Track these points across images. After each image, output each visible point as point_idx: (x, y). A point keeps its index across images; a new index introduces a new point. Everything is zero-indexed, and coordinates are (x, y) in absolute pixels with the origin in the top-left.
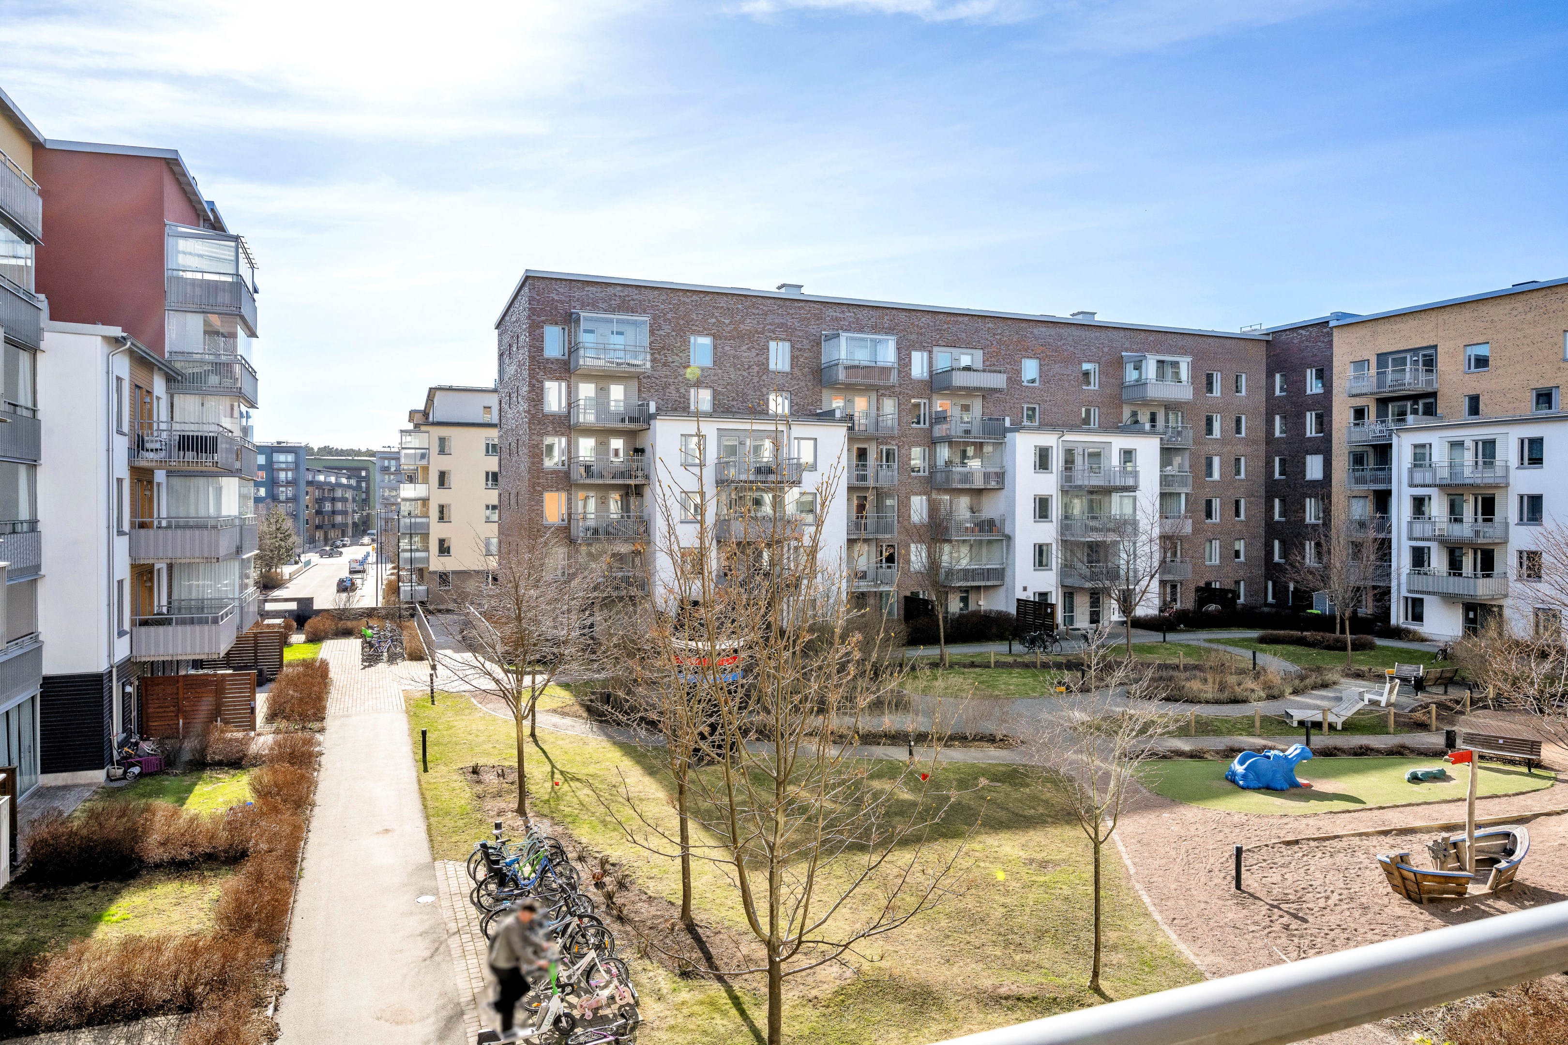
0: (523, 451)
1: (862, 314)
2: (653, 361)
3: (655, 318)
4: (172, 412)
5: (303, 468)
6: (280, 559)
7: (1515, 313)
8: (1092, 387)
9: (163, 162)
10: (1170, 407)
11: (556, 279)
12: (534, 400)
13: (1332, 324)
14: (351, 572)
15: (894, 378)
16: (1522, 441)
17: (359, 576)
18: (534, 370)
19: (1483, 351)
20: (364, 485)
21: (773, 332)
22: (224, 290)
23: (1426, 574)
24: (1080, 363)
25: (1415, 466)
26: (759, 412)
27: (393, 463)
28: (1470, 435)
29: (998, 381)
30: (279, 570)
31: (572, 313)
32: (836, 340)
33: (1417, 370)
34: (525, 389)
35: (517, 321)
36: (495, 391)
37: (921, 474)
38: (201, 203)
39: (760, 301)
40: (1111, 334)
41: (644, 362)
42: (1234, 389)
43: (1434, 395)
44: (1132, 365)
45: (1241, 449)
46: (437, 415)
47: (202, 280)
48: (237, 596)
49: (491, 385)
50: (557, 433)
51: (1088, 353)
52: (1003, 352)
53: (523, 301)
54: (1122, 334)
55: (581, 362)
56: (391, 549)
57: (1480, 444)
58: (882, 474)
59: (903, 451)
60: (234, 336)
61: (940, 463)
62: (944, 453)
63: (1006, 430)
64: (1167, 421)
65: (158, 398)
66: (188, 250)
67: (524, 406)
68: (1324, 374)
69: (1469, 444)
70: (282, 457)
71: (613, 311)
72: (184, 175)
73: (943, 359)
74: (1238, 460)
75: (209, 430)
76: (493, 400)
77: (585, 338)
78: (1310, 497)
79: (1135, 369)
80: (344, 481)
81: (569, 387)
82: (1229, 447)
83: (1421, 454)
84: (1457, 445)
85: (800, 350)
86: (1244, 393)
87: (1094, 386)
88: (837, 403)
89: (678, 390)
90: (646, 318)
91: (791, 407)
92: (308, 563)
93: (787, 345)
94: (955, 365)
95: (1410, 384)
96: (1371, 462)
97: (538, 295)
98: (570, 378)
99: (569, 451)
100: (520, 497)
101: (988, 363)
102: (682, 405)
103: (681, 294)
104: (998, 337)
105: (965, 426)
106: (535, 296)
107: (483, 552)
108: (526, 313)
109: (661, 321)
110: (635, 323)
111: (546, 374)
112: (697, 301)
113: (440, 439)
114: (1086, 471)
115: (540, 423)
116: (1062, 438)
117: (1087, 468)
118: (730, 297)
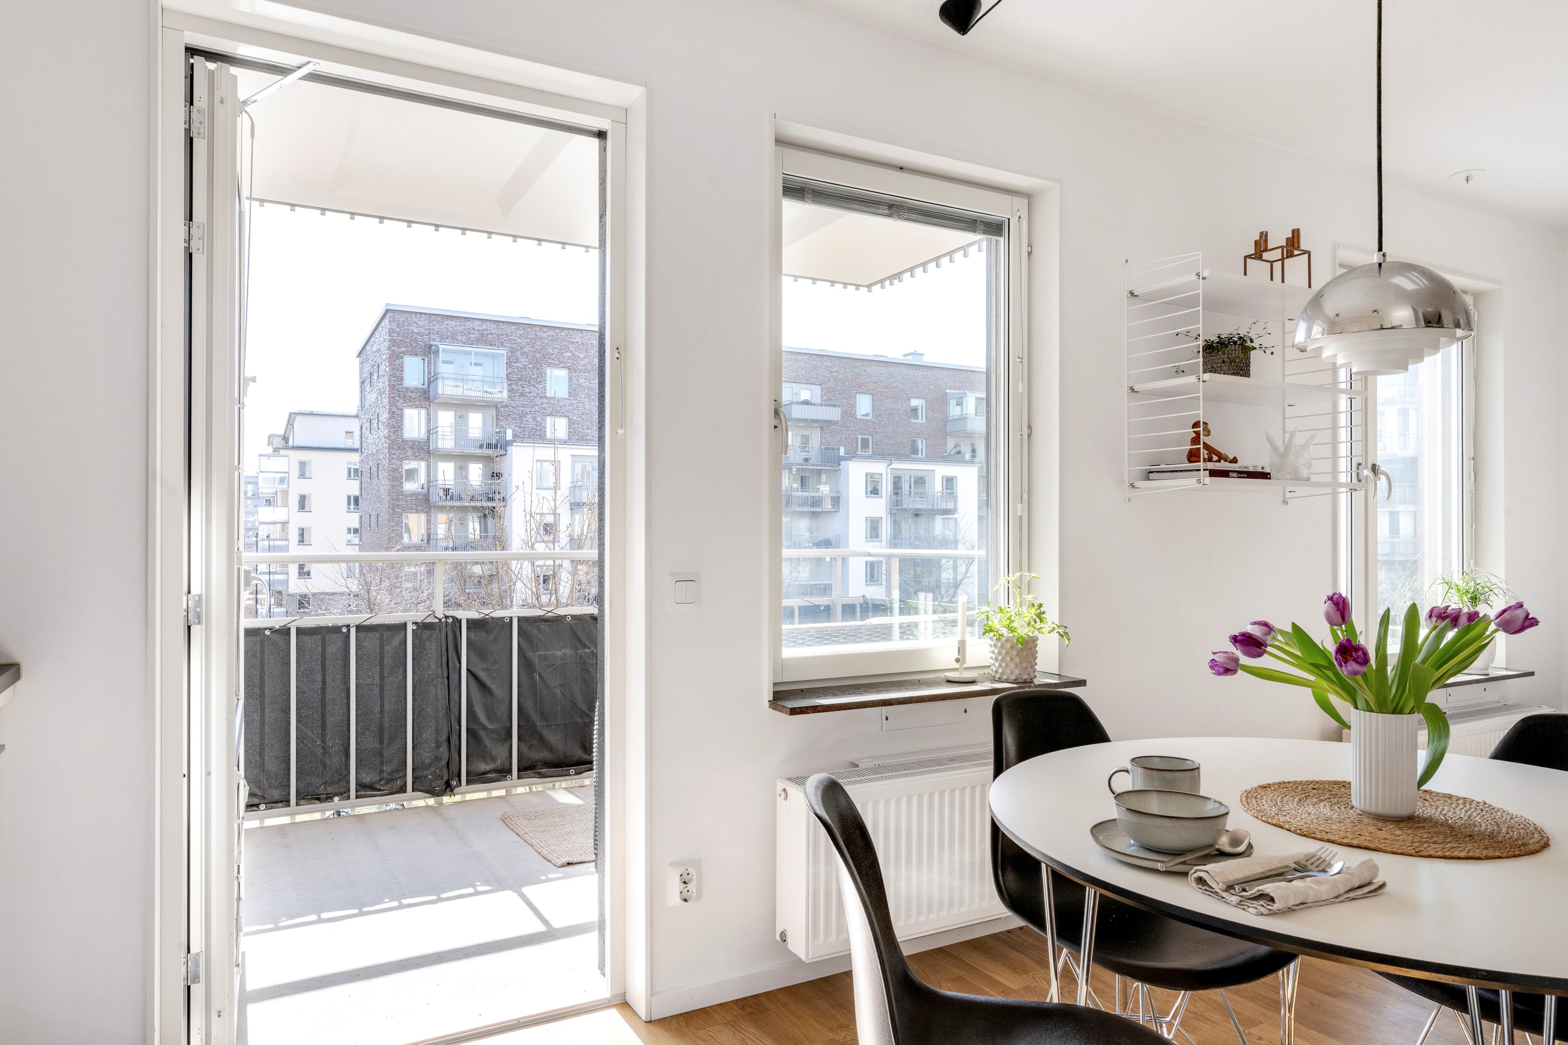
0: (383, 474)
2: (511, 391)
3: (512, 351)
8: (919, 421)
11: (416, 313)
12: (393, 426)
18: (393, 398)
24: (909, 399)
29: (833, 414)
31: (431, 346)
34: (385, 416)
35: (377, 351)
36: (357, 416)
40: (937, 374)
41: (501, 394)
44: (955, 401)
46: (297, 438)
49: (354, 412)
50: (416, 458)
51: (916, 390)
52: (839, 388)
53: (383, 332)
54: (946, 373)
55: (440, 391)
61: (782, 488)
62: (785, 479)
63: (840, 459)
67: (384, 431)
71: (471, 344)
73: (785, 394)
76: (354, 426)
77: (443, 369)
79: (958, 405)
81: (428, 414)
87: (921, 420)
89: (534, 418)
90: (503, 352)
94: (795, 399)
97: (398, 327)
98: (430, 406)
99: (428, 475)
100: (380, 519)
101: (825, 398)
102: (538, 433)
103: (538, 329)
104: (835, 374)
105: (804, 455)
106: (396, 328)
107: (345, 575)
108: (386, 344)
109: (518, 354)
110: (493, 356)
111: (405, 402)
112: (553, 336)
113: (301, 463)
114: (912, 496)
115: (399, 448)
116: (891, 466)
117: (912, 493)
118: (584, 333)
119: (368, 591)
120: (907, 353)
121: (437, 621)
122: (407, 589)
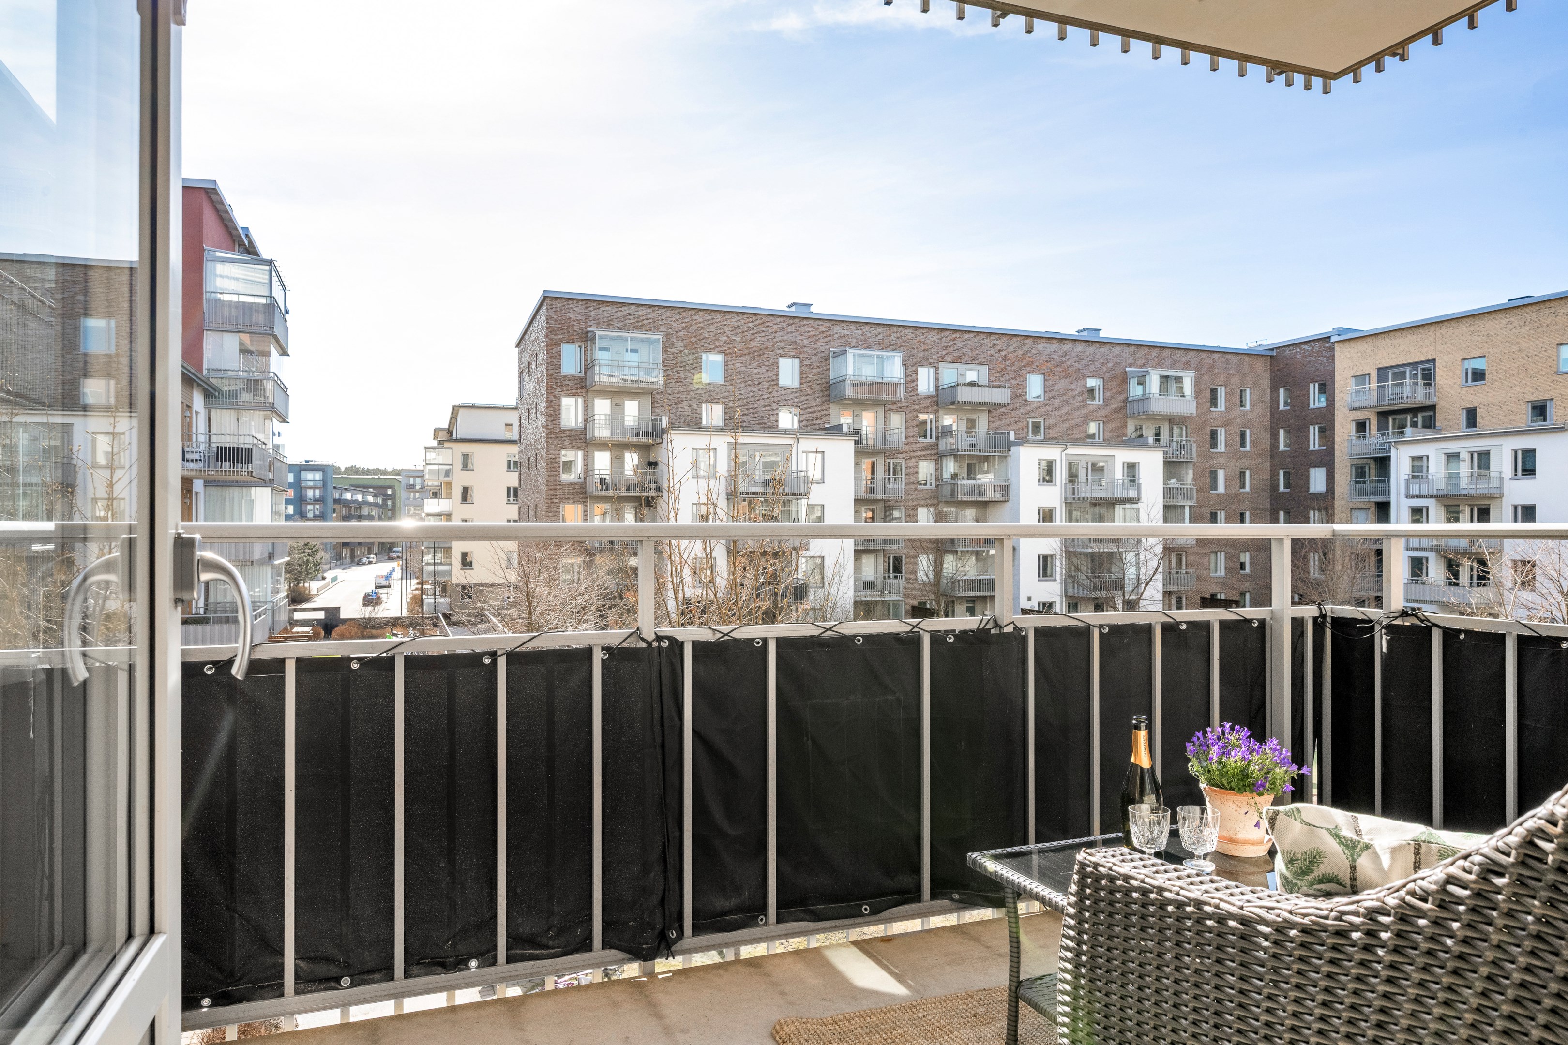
0: (542, 464)
1: (870, 331)
2: (667, 377)
3: (668, 336)
4: (209, 426)
5: (330, 486)
6: (308, 574)
7: (1510, 327)
8: (1096, 402)
9: (203, 192)
10: (1174, 421)
11: (573, 299)
12: (551, 415)
13: (1333, 339)
14: (376, 587)
15: (901, 393)
16: (1516, 452)
17: (385, 590)
18: (551, 386)
19: (1479, 364)
20: (389, 503)
21: (783, 349)
22: (258, 311)
23: (1423, 583)
24: (1085, 379)
25: (1413, 477)
26: (769, 426)
27: (418, 481)
28: (1465, 447)
29: (1002, 396)
30: (307, 585)
31: (588, 332)
32: (843, 356)
33: (1417, 384)
34: (542, 405)
35: (535, 340)
36: (516, 408)
37: (928, 487)
38: (237, 229)
39: (770, 319)
40: (1116, 350)
41: (657, 378)
42: (1238, 403)
43: (1433, 408)
44: (1136, 380)
45: (1246, 462)
46: (461, 431)
47: (238, 302)
48: (269, 599)
49: (513, 403)
50: (573, 447)
51: (1092, 368)
52: (1008, 368)
53: (541, 321)
54: (1126, 349)
55: (597, 378)
56: (415, 566)
57: (1475, 456)
58: (890, 486)
59: (910, 464)
60: (267, 354)
61: (946, 476)
62: (950, 467)
63: (1010, 444)
64: (1171, 435)
65: (197, 413)
66: (225, 274)
67: (542, 421)
68: (1326, 388)
69: (1465, 455)
70: (309, 476)
71: (627, 330)
72: (222, 203)
73: (949, 374)
74: (1242, 474)
75: (244, 442)
76: (513, 417)
77: (600, 355)
78: (1314, 510)
79: (1139, 383)
80: (370, 499)
81: (585, 403)
82: (1234, 461)
83: (1419, 464)
84: (1453, 457)
85: (809, 366)
86: (1248, 407)
87: (1098, 402)
88: (846, 420)
89: (690, 405)
90: (658, 336)
91: (800, 421)
92: (334, 579)
93: (796, 362)
94: (961, 381)
95: (1408, 397)
96: (1372, 474)
97: (556, 314)
98: (586, 394)
99: (585, 465)
100: (538, 509)
101: (993, 379)
102: (694, 420)
103: (693, 313)
104: (1003, 353)
105: (971, 440)
106: (553, 315)
107: (504, 566)
108: (544, 332)
109: (674, 339)
110: (649, 341)
111: (563, 390)
112: (708, 320)
113: (464, 455)
114: (1089, 484)
115: (557, 437)
116: (1066, 452)
117: (1089, 480)
118: (741, 316)
119: (527, 583)
120: (1081, 328)
121: (644, 645)
122: (565, 581)
